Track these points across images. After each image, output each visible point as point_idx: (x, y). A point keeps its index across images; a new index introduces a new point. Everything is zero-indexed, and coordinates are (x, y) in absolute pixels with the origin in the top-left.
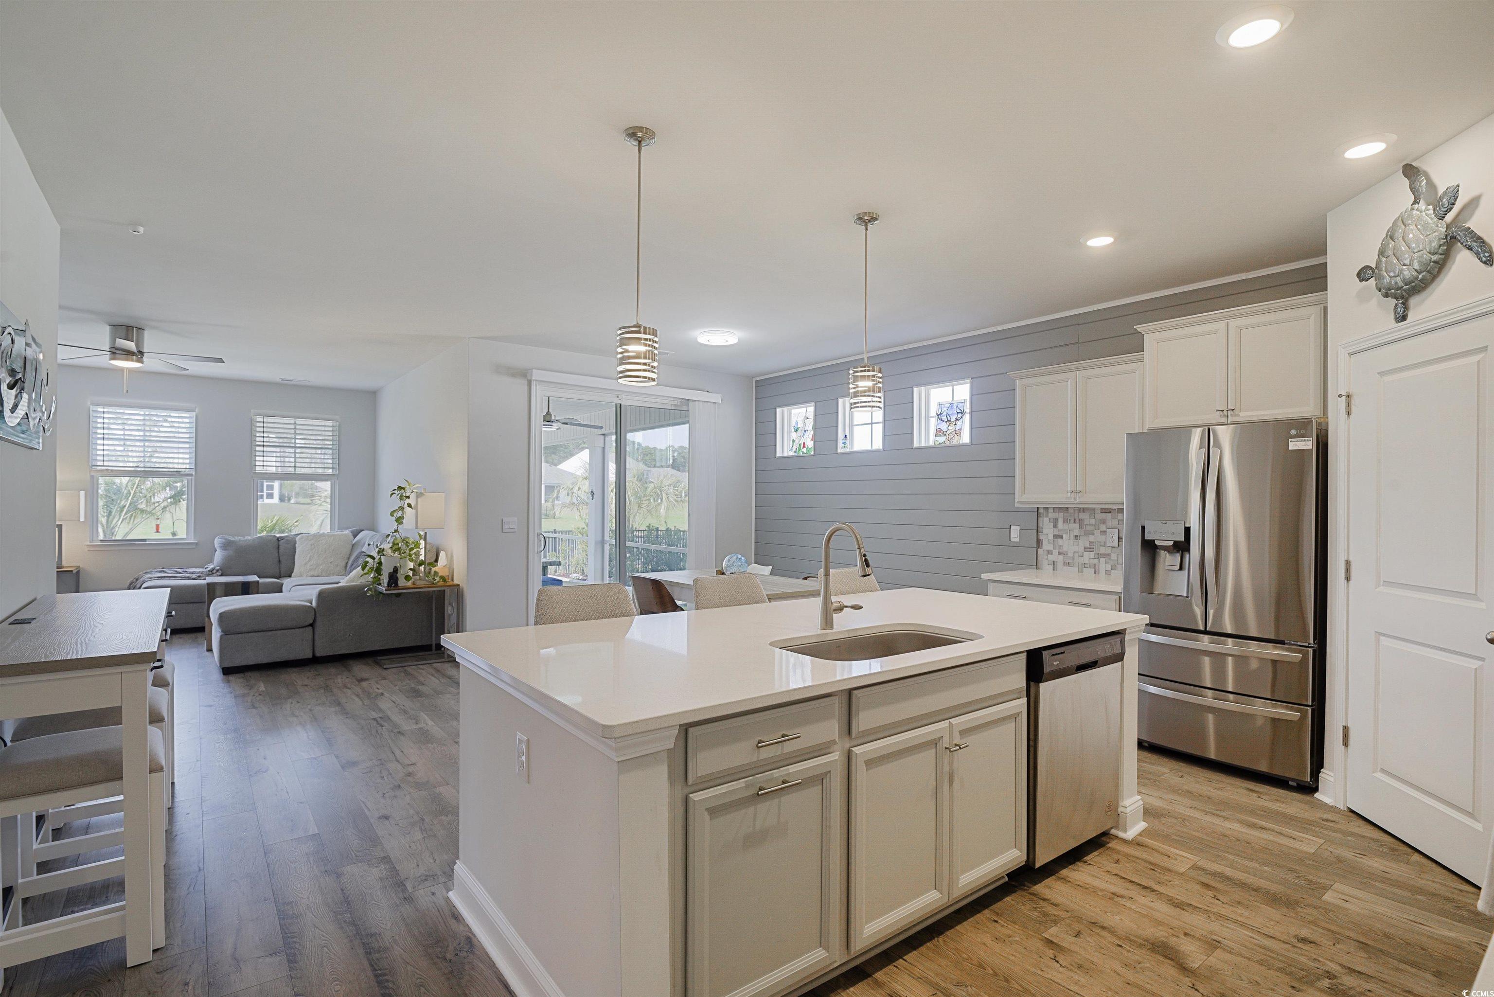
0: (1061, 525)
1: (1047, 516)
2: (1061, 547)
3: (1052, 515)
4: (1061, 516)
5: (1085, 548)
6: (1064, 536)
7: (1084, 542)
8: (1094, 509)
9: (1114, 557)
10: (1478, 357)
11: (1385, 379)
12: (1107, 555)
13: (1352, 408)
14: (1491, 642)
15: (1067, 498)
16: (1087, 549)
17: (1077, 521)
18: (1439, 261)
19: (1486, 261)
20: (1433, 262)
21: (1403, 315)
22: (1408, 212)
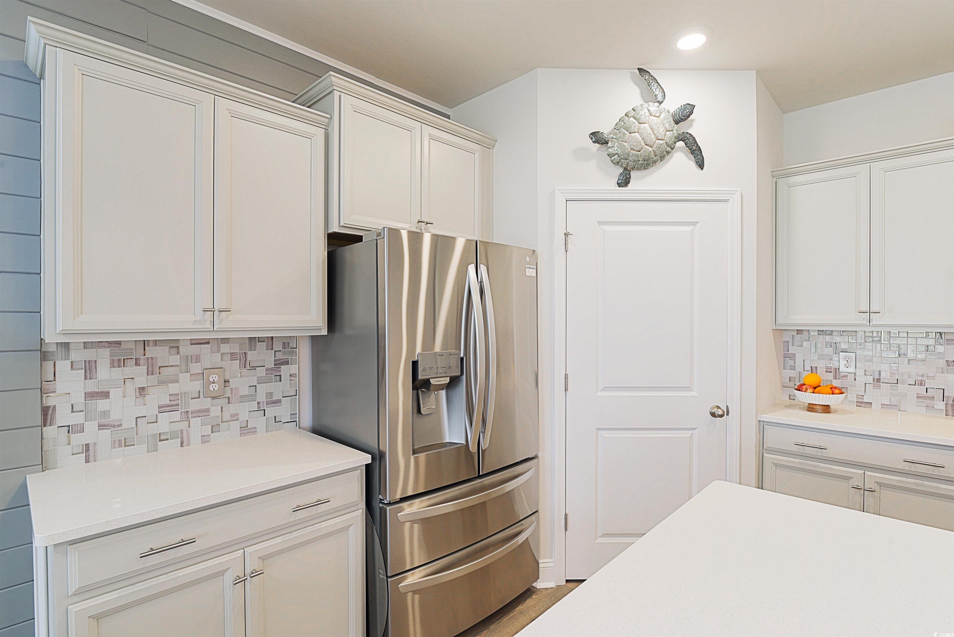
2: (104, 414)
3: (79, 357)
4: (101, 357)
5: (160, 407)
6: (112, 392)
7: (158, 398)
9: (215, 411)
10: (690, 228)
11: (604, 227)
12: (203, 413)
13: (570, 246)
14: (713, 415)
15: (195, 321)
16: (162, 409)
17: (142, 362)
18: (668, 153)
19: (701, 165)
20: (666, 152)
21: (624, 182)
22: (653, 107)
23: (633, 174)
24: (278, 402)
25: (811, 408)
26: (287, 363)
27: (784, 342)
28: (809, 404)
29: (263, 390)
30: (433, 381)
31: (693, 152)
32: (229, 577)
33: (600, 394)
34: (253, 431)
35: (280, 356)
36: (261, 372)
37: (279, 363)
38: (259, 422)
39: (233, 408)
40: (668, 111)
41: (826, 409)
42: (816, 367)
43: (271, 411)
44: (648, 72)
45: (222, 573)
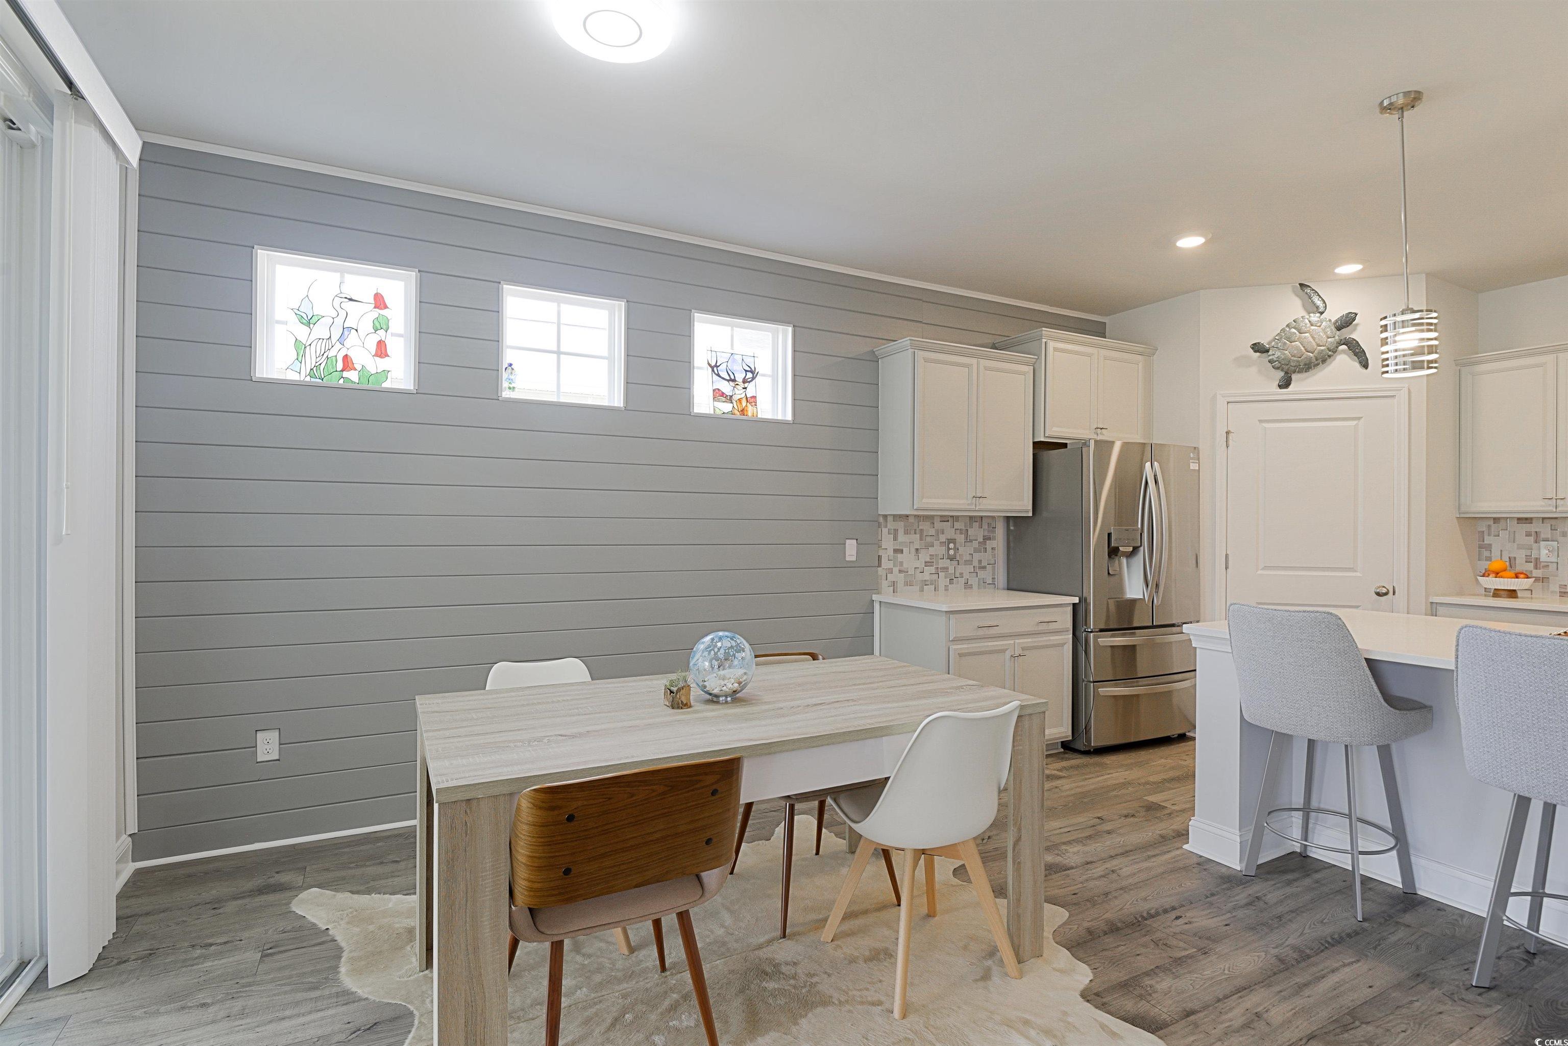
0: (902, 537)
1: (886, 527)
2: (901, 563)
3: (891, 525)
4: (900, 525)
5: (926, 562)
6: (905, 550)
7: (924, 556)
8: (932, 517)
9: (951, 570)
10: (1355, 423)
11: (1266, 425)
12: (945, 569)
13: (1231, 442)
14: (1378, 594)
15: (968, 504)
16: (927, 564)
17: (917, 532)
18: (1330, 356)
19: (1365, 366)
20: (1328, 356)
21: (1285, 383)
22: (1315, 317)
23: (1294, 377)
24: (984, 568)
25: (1497, 593)
26: (989, 539)
27: (1479, 532)
28: (1495, 589)
29: (977, 556)
30: (1121, 548)
31: (1356, 354)
32: (1008, 654)
33: (1259, 572)
34: (971, 587)
35: (986, 534)
36: (975, 544)
37: (986, 539)
38: (973, 581)
39: (960, 569)
40: (1330, 320)
41: (1512, 594)
42: (1515, 558)
43: (982, 574)
44: (1309, 287)
45: (1004, 651)
